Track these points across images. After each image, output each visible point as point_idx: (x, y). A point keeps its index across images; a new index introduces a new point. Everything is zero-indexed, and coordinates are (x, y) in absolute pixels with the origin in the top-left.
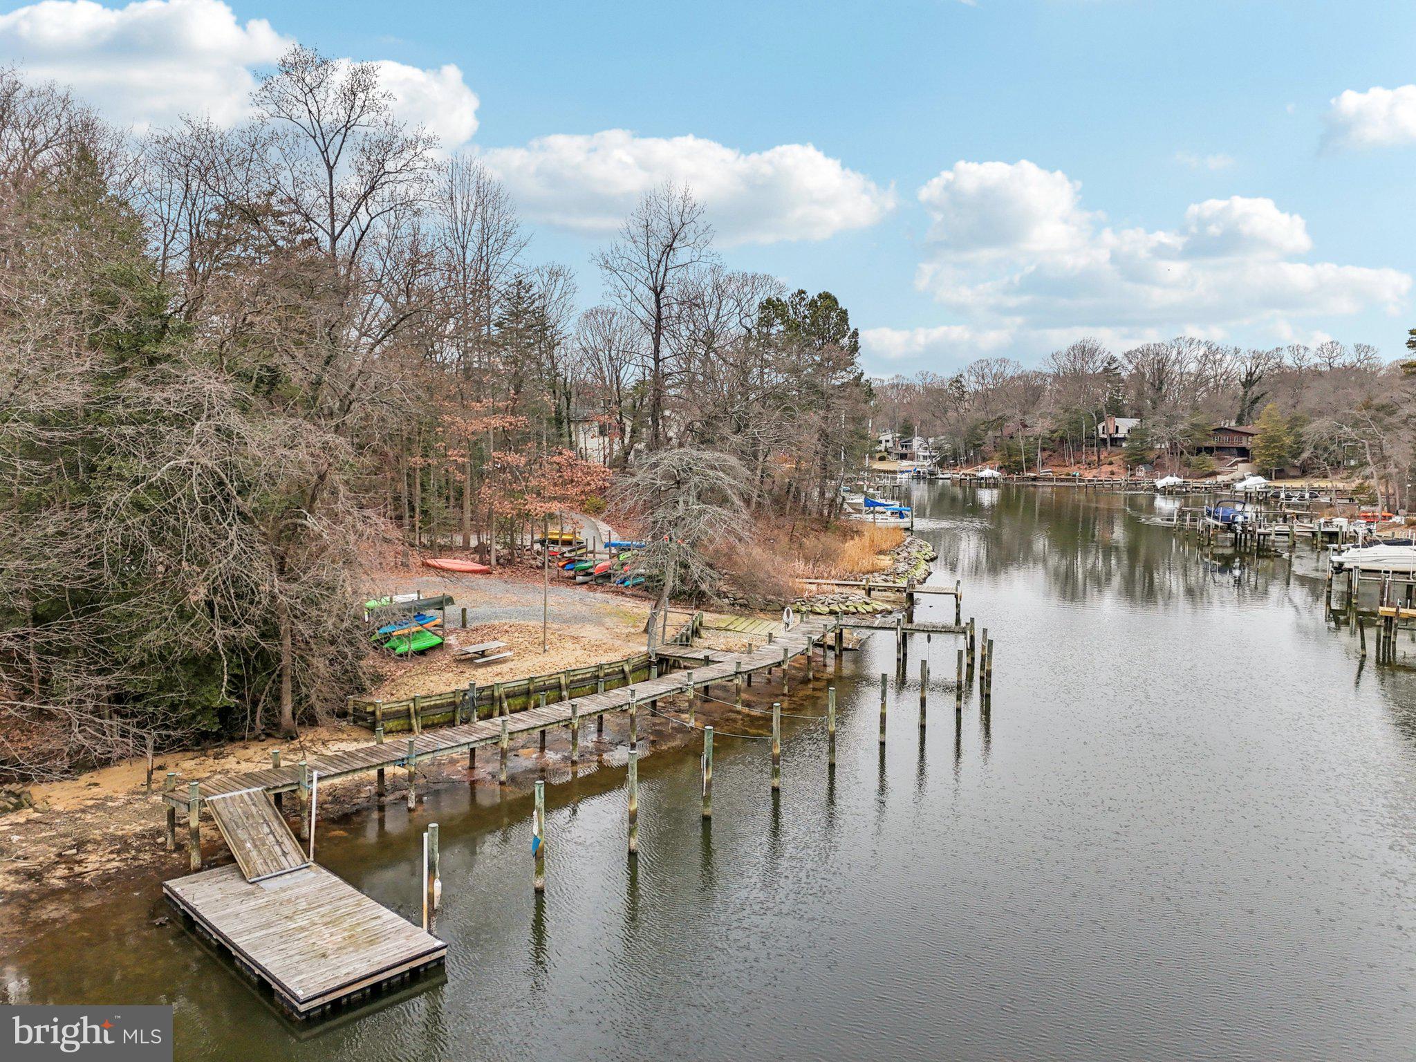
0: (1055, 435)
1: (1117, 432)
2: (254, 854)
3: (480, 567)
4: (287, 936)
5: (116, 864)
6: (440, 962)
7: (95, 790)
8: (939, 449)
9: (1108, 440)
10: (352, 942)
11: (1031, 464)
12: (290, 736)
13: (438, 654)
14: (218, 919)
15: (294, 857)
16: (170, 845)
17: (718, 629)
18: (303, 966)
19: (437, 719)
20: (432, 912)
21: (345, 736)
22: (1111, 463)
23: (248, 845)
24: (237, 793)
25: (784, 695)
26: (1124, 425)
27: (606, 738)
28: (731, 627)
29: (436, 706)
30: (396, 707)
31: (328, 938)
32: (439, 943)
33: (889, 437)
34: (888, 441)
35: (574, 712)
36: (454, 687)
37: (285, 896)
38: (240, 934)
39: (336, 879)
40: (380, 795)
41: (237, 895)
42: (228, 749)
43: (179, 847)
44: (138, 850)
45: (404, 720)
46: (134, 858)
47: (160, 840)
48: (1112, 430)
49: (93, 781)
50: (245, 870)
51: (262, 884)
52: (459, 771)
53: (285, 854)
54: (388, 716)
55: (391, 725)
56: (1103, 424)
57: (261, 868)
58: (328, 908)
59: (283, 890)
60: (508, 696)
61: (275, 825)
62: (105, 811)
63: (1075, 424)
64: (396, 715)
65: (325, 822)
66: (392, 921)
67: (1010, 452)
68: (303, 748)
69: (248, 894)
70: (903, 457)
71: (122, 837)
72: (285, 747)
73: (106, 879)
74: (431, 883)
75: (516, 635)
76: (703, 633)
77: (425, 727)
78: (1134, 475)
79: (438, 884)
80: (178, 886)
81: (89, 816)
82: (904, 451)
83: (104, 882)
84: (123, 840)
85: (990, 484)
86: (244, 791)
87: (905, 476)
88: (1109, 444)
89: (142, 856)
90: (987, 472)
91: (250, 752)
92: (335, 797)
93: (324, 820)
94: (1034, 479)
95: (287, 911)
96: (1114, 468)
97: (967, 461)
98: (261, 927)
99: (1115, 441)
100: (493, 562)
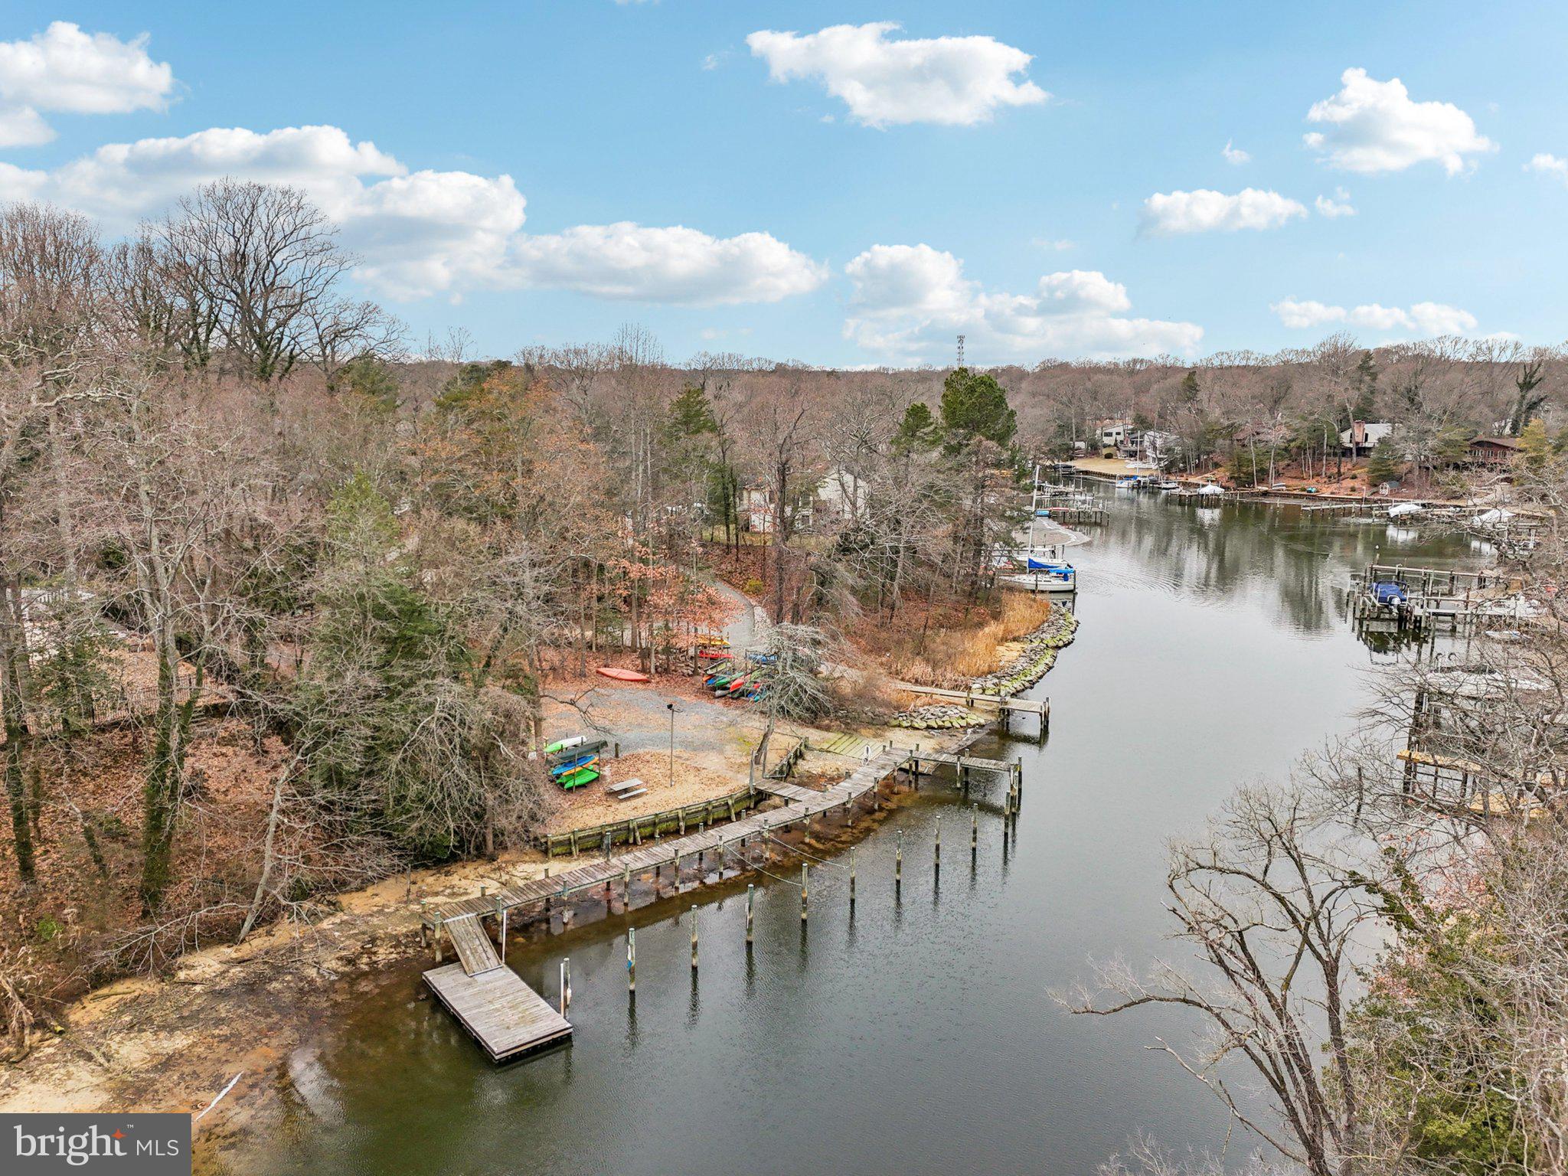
0: (1292, 444)
1: (1366, 440)
2: (471, 958)
3: (640, 676)
4: (489, 1014)
5: (394, 956)
6: (569, 1036)
7: (377, 899)
8: (1169, 450)
9: (1354, 451)
10: (523, 1021)
11: (1263, 475)
12: (492, 859)
13: (595, 787)
14: (454, 1000)
15: (493, 960)
16: (423, 944)
17: (821, 750)
18: (497, 1033)
19: (589, 844)
20: (566, 1006)
21: (527, 858)
22: (1354, 477)
23: (468, 952)
24: (461, 917)
25: (848, 826)
26: (1376, 432)
27: (704, 866)
28: (831, 749)
29: (589, 836)
30: (561, 838)
31: (511, 1017)
32: (569, 1025)
33: (1120, 429)
34: (1118, 434)
35: (676, 854)
36: (601, 822)
37: (489, 986)
38: (465, 1010)
39: (516, 977)
40: (548, 910)
41: (464, 984)
42: (453, 868)
43: (429, 945)
44: (406, 947)
45: (567, 848)
46: (404, 952)
47: (418, 939)
48: (1359, 438)
49: (375, 892)
50: (467, 969)
51: (476, 978)
52: (597, 893)
53: (488, 958)
54: (556, 844)
55: (558, 850)
56: (1349, 432)
57: (475, 967)
58: (512, 996)
59: (488, 983)
60: (639, 827)
61: (483, 939)
62: (384, 915)
63: (1316, 432)
64: (560, 843)
65: (513, 931)
66: (545, 1009)
67: (1241, 462)
68: (499, 868)
69: (469, 984)
70: (1132, 455)
71: (396, 936)
72: (488, 867)
73: (390, 965)
74: (565, 990)
75: (654, 765)
76: (808, 755)
77: (581, 851)
78: (1377, 492)
79: (569, 991)
80: (431, 975)
81: (375, 920)
82: (1134, 448)
83: (390, 967)
84: (396, 937)
85: (1211, 502)
86: (465, 916)
87: (1125, 484)
88: (1354, 455)
89: (408, 950)
90: (1210, 489)
91: (467, 870)
92: (520, 912)
93: (512, 929)
94: (1265, 494)
95: (490, 997)
96: (1356, 484)
97: (1197, 466)
98: (476, 1007)
99: (1362, 451)
100: (653, 670)
